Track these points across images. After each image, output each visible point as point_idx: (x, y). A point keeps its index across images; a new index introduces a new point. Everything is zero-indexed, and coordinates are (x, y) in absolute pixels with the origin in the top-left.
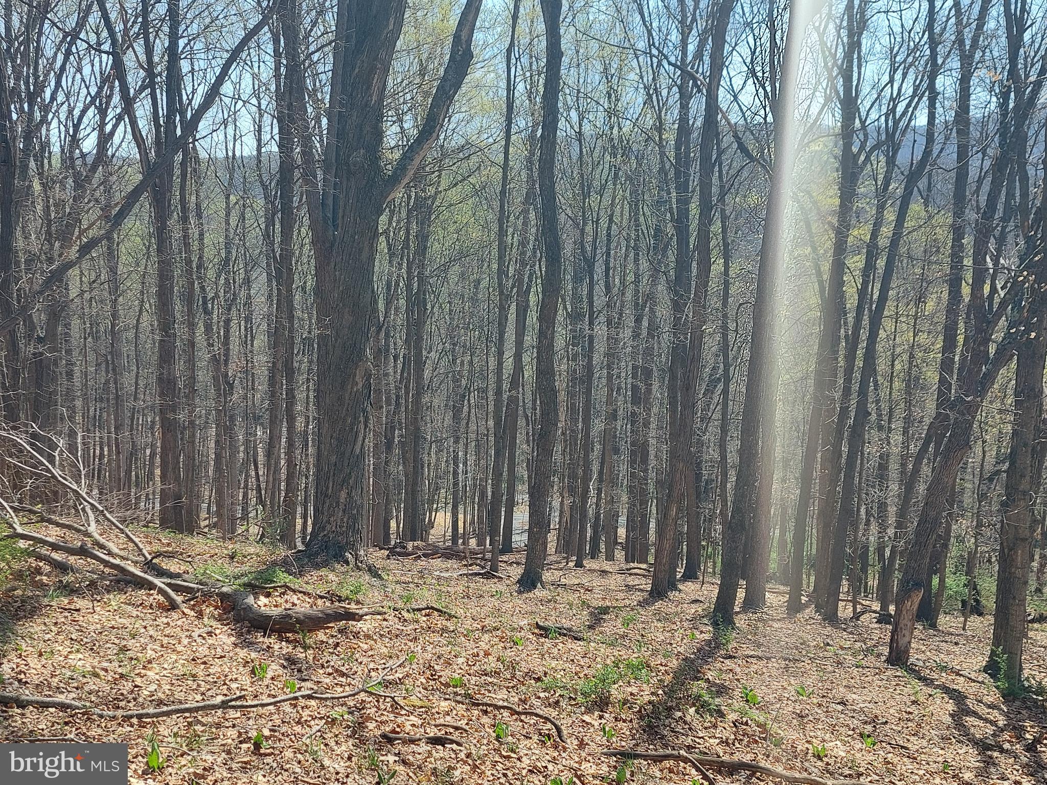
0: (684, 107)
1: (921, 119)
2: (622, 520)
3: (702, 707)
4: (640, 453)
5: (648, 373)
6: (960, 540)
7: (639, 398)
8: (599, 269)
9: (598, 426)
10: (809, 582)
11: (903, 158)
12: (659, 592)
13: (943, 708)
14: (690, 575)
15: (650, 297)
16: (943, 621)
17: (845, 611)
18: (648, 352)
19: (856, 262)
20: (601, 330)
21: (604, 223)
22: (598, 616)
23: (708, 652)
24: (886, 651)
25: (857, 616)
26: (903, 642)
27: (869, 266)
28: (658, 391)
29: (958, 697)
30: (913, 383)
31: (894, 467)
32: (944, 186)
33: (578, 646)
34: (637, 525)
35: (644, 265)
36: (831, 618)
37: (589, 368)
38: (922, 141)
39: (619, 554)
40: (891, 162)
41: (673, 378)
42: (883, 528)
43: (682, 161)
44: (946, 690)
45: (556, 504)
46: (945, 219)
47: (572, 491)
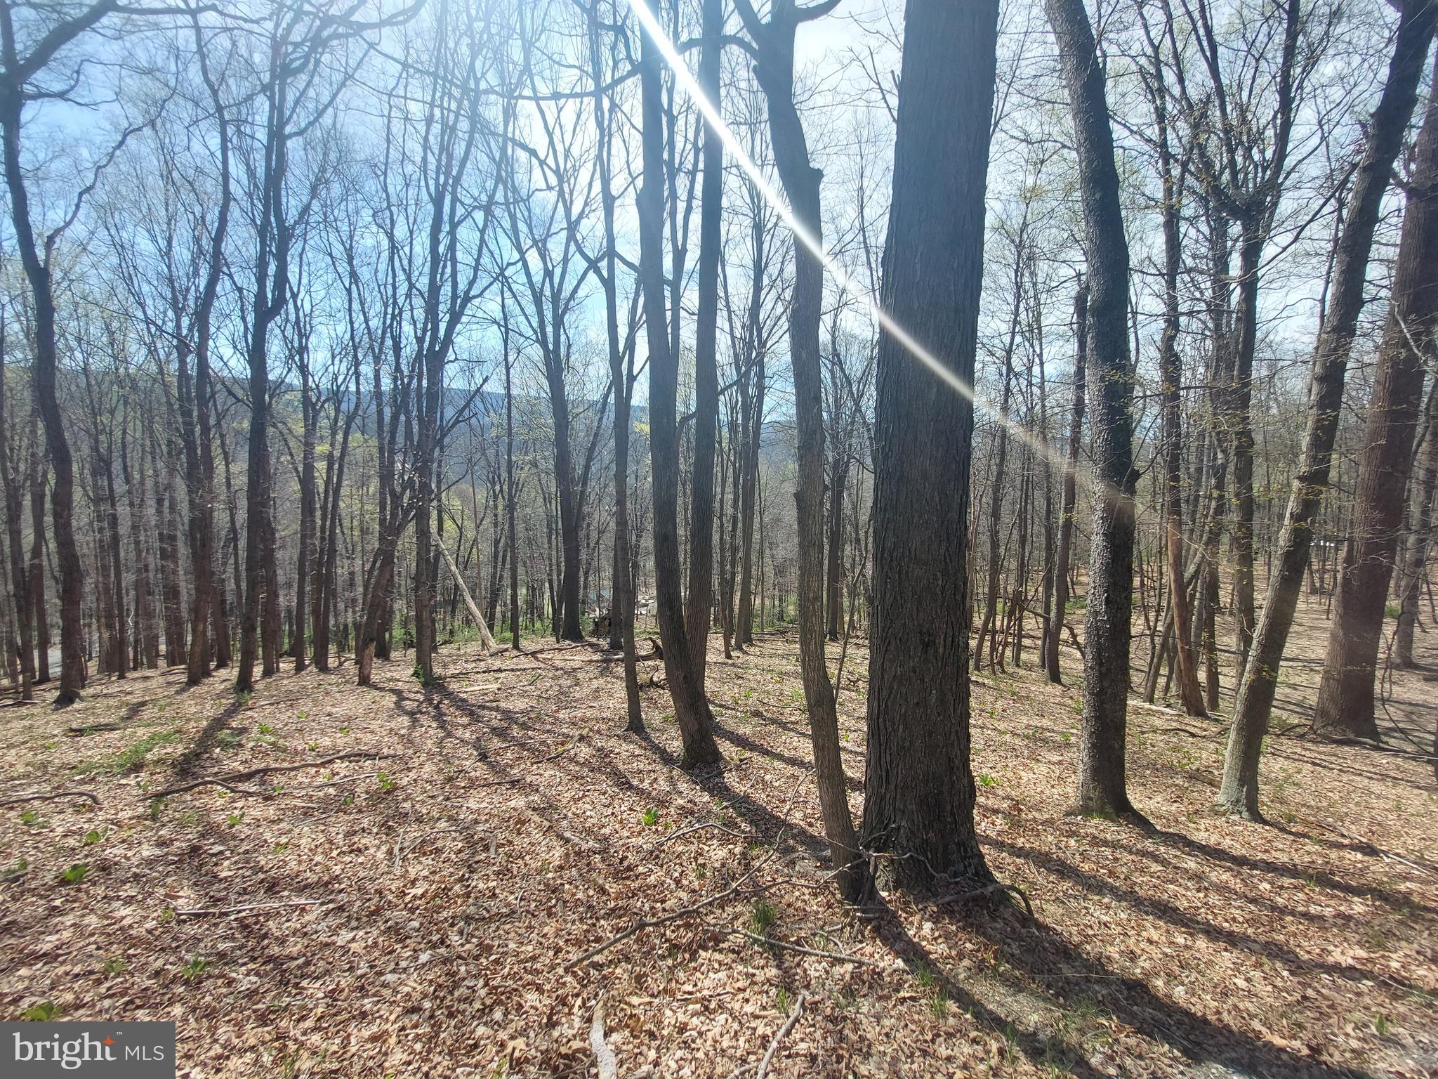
0: (183, 363)
1: (353, 388)
2: (162, 639)
3: (225, 745)
4: (172, 593)
5: (173, 538)
6: (400, 611)
7: (168, 555)
8: (117, 467)
9: (128, 578)
10: (309, 652)
11: (344, 407)
12: (193, 681)
13: (390, 701)
14: (221, 665)
15: (169, 487)
16: (394, 655)
17: (332, 662)
18: (172, 523)
19: (321, 466)
20: (123, 510)
21: (118, 434)
22: (136, 709)
23: (232, 711)
24: (356, 679)
25: (341, 664)
26: (366, 672)
27: (330, 468)
28: (183, 550)
29: (398, 693)
30: (364, 531)
31: (359, 580)
32: (372, 425)
33: (116, 734)
34: (175, 639)
35: (160, 465)
36: (324, 669)
37: (116, 539)
38: (354, 399)
39: (162, 663)
40: (337, 410)
41: (193, 539)
42: (354, 612)
43: (184, 398)
44: (392, 691)
45: (96, 637)
46: (374, 442)
47: (110, 626)
